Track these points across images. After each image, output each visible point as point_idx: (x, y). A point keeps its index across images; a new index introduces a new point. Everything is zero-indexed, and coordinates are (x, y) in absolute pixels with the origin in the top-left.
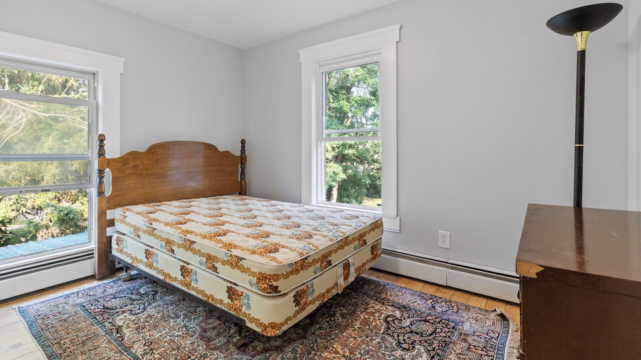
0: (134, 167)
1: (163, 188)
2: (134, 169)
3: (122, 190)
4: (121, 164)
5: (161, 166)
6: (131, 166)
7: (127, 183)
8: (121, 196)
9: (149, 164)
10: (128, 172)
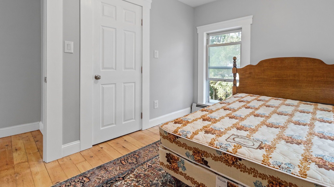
0: (250, 73)
1: (268, 88)
2: (250, 75)
3: (244, 85)
4: (243, 72)
5: (266, 74)
6: (248, 72)
7: (246, 81)
8: (244, 88)
9: (259, 72)
10: (247, 76)
